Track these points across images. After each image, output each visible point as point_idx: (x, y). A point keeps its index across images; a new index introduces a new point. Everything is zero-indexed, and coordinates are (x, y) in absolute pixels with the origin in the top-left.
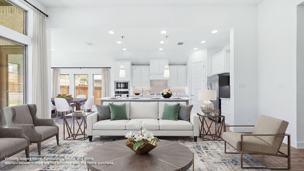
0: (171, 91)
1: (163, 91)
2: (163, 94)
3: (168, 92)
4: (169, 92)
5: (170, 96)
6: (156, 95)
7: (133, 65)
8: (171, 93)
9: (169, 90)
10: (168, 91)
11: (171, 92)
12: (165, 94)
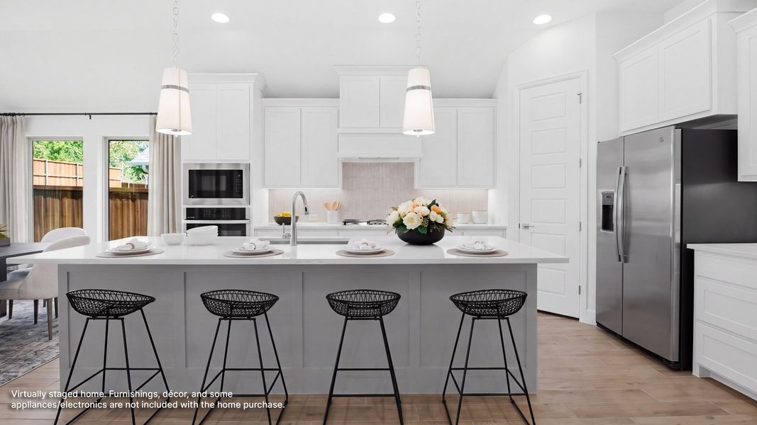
0: (443, 209)
1: (402, 208)
2: (399, 225)
3: (426, 217)
4: (434, 217)
5: (438, 236)
6: (365, 224)
7: (267, 94)
8: (440, 220)
9: (434, 203)
10: (429, 207)
11: (442, 215)
12: (412, 224)
